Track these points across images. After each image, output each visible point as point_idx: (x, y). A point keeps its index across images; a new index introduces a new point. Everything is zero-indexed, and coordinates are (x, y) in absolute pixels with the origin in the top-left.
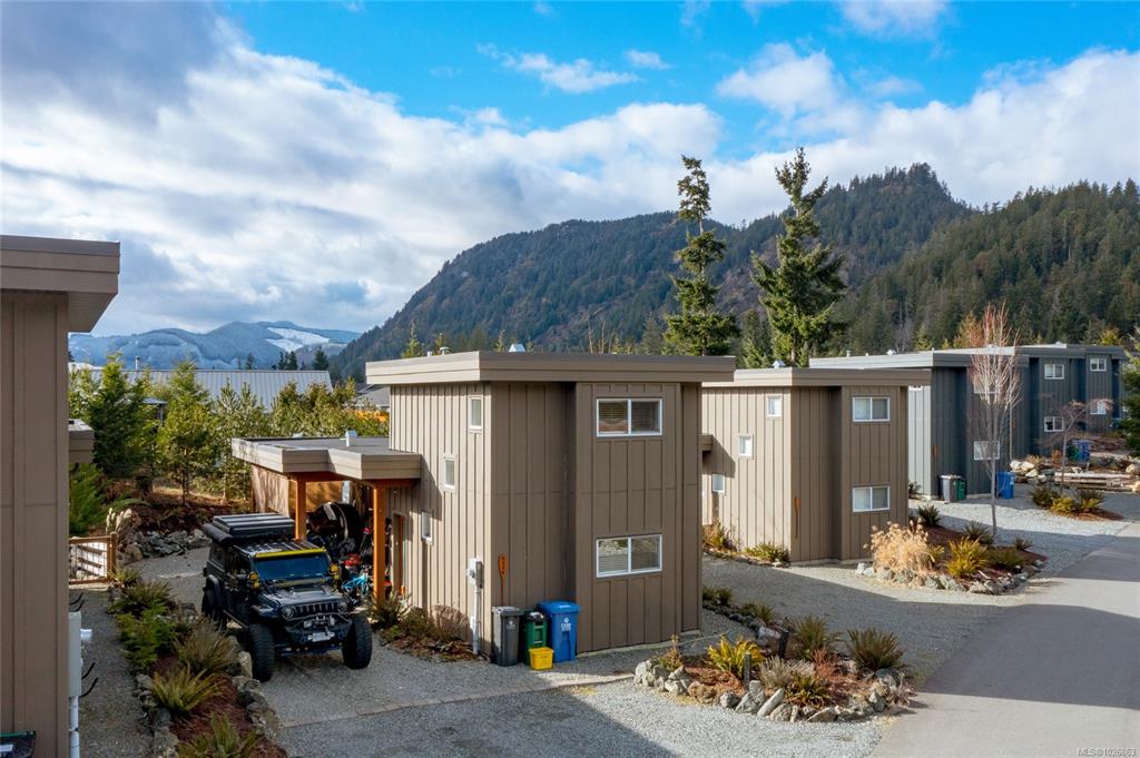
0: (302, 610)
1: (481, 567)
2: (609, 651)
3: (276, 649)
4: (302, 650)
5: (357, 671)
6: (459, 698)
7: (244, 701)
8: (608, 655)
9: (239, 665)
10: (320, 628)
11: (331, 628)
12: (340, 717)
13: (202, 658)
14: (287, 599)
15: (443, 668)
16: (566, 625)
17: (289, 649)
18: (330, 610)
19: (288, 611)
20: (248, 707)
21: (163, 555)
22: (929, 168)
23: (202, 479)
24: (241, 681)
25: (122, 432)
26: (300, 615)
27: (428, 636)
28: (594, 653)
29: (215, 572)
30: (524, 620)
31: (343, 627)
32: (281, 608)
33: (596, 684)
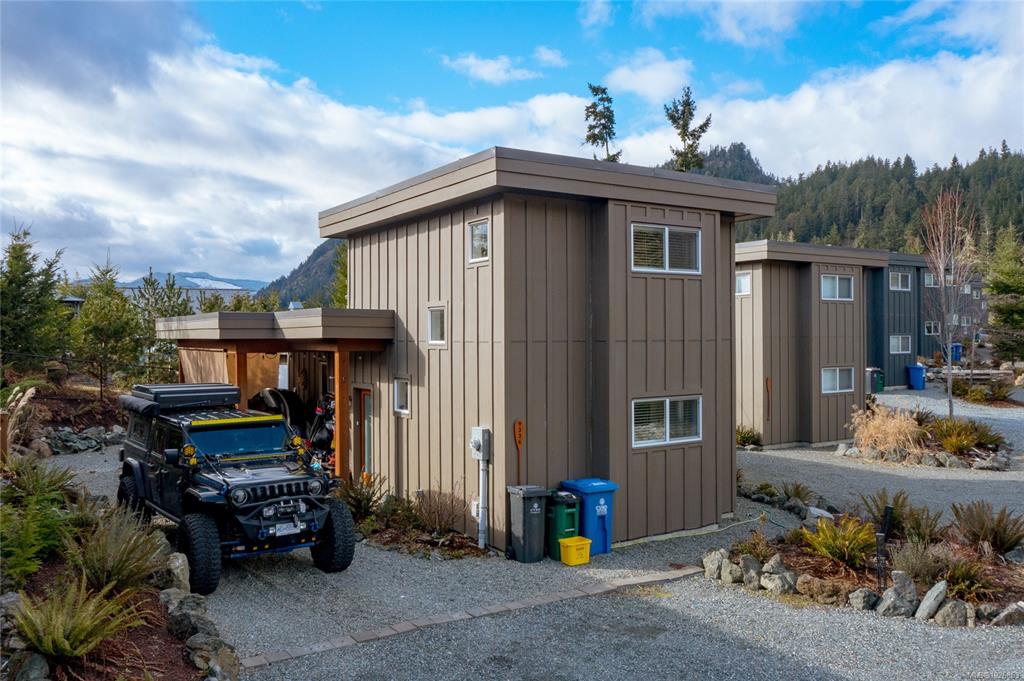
0: (259, 492)
1: (489, 436)
2: (646, 540)
3: (222, 547)
4: (261, 549)
5: (335, 576)
6: (493, 609)
7: (181, 631)
8: (646, 544)
9: (169, 572)
10: (287, 517)
11: (301, 517)
12: (328, 646)
13: (110, 564)
14: (237, 478)
15: (448, 567)
16: (602, 508)
17: (240, 548)
18: (298, 492)
19: (241, 494)
20: (188, 642)
21: (75, 452)
22: (744, 147)
23: (122, 374)
24: (175, 598)
25: (29, 319)
26: (257, 499)
27: (417, 527)
28: (630, 543)
29: (135, 454)
30: (550, 502)
31: (317, 514)
32: (229, 491)
33: (663, 582)
